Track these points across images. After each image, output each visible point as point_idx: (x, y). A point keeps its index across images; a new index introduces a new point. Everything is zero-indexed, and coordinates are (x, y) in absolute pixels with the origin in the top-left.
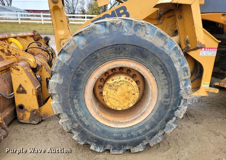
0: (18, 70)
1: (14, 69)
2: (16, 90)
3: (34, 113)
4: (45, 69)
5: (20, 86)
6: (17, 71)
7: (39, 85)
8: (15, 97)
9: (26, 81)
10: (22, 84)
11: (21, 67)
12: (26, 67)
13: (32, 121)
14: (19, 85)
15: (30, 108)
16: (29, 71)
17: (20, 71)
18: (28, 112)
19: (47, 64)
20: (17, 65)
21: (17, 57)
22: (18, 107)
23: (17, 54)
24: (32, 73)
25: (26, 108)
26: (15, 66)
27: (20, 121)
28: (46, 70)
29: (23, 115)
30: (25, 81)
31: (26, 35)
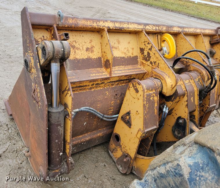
0: (137, 91)
1: (133, 87)
2: (123, 114)
3: (125, 160)
4: (186, 103)
5: (128, 113)
6: (134, 91)
7: (156, 126)
8: (117, 121)
9: (139, 112)
10: (131, 112)
11: (142, 89)
12: (152, 90)
13: (118, 165)
14: (128, 111)
15: (125, 148)
16: (153, 99)
17: (139, 94)
18: (121, 150)
19: (196, 93)
20: (139, 85)
21: (154, 67)
22: (114, 135)
23: (157, 63)
24: (156, 104)
25: (121, 144)
26: (136, 84)
27: (109, 151)
28: (187, 105)
29: (114, 148)
30: (137, 111)
31: (200, 33)
